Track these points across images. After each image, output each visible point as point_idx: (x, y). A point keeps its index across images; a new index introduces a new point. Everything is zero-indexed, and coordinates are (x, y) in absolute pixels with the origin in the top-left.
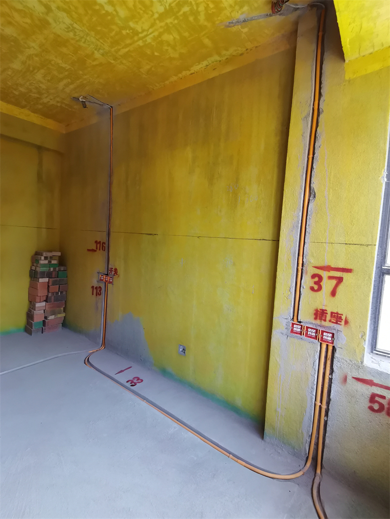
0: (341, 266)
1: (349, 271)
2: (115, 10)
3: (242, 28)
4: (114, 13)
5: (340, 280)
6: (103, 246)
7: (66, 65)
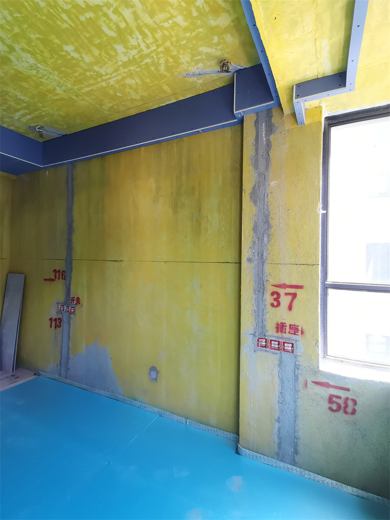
0: (294, 283)
1: (300, 287)
2: (81, 57)
3: (198, 79)
4: (80, 58)
5: (294, 296)
6: (62, 275)
7: (25, 98)
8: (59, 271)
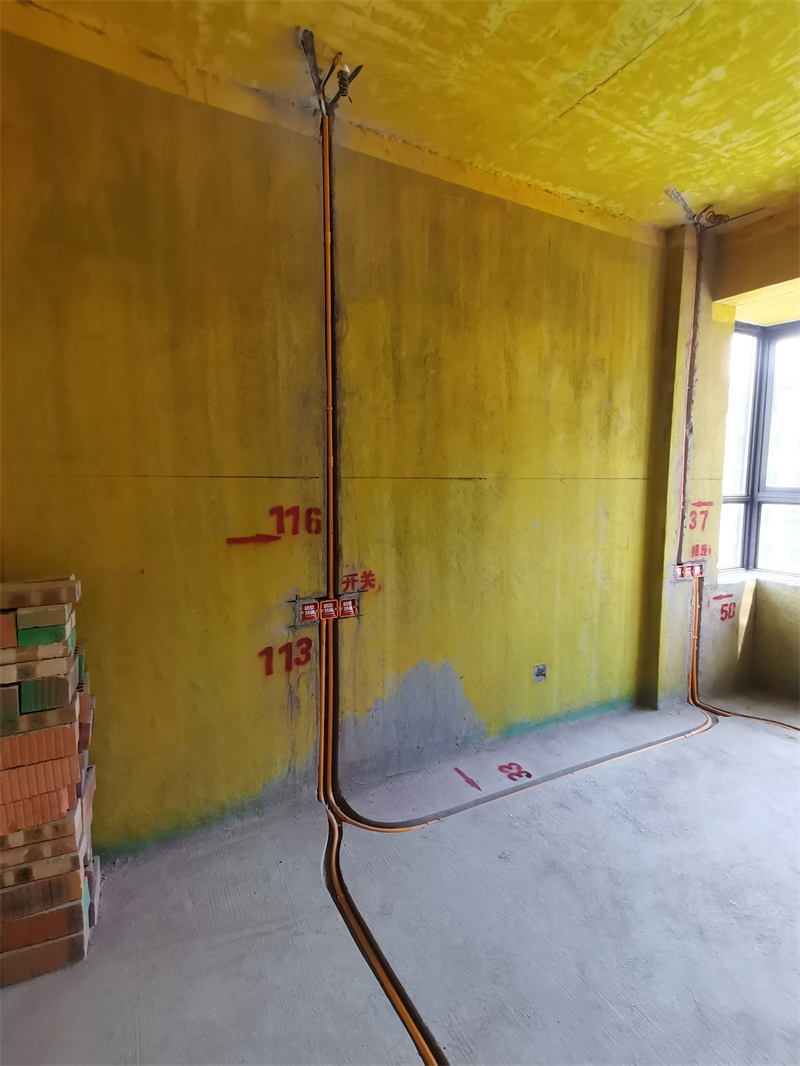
0: (707, 500)
1: (711, 504)
5: (707, 513)
6: (309, 521)
8: (295, 511)
